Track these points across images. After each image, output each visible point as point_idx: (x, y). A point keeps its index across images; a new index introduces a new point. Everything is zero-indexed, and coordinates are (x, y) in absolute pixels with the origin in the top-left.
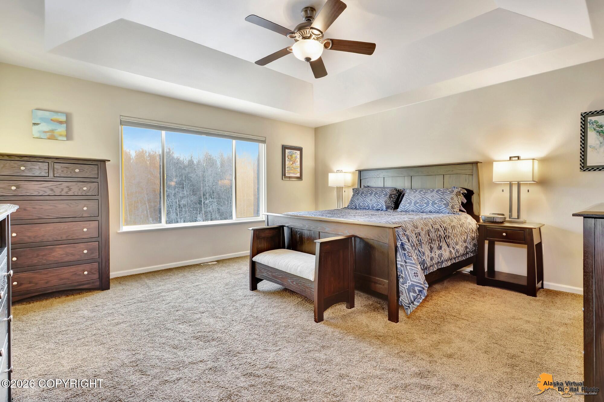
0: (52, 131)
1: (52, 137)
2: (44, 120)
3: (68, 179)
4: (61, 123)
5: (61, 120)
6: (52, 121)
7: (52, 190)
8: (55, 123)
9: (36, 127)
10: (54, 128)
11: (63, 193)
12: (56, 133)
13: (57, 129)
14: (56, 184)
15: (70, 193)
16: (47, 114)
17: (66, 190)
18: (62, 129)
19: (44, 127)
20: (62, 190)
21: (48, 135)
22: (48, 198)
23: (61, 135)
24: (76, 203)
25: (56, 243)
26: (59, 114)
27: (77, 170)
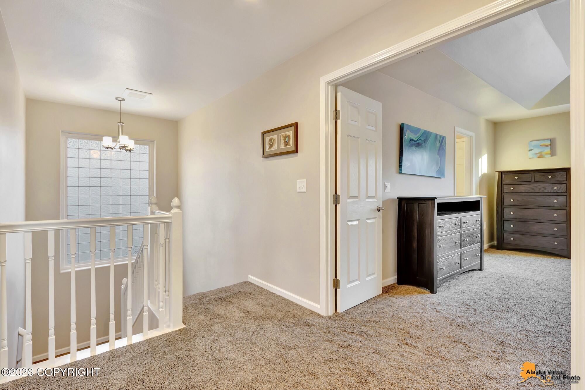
0: (541, 152)
1: (541, 156)
2: (535, 146)
3: (544, 183)
4: (547, 146)
5: (547, 144)
6: (541, 147)
7: (533, 189)
8: (543, 147)
9: (531, 152)
10: (542, 150)
11: (541, 191)
12: (543, 153)
13: (544, 151)
14: (536, 186)
15: (546, 191)
16: (538, 142)
17: (543, 189)
18: (548, 150)
19: (536, 151)
20: (540, 189)
21: (538, 155)
22: (530, 194)
23: (547, 154)
24: (550, 197)
25: (535, 221)
26: (546, 140)
27: (550, 177)
